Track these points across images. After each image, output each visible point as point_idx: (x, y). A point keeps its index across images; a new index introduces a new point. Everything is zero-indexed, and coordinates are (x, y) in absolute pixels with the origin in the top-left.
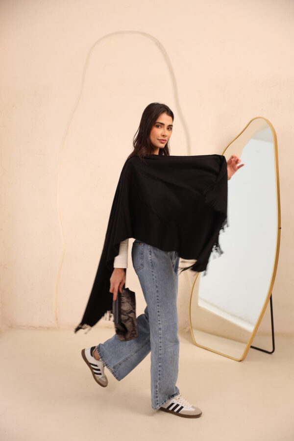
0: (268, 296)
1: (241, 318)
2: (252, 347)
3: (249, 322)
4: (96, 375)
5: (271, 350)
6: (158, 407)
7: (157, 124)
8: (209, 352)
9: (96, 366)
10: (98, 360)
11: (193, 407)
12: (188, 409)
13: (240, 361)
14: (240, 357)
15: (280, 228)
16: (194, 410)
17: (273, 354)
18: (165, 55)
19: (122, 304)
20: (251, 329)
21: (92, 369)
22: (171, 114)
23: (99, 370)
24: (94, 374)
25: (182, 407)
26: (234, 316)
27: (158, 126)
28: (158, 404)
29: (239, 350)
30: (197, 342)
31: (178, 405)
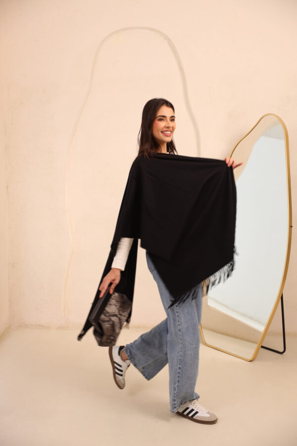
0: (279, 296)
1: (251, 318)
2: (263, 347)
3: (260, 322)
4: (117, 375)
5: (282, 350)
6: (176, 410)
7: (159, 118)
8: (220, 352)
9: (120, 366)
10: (124, 360)
11: (208, 413)
12: (203, 414)
13: (251, 361)
14: (250, 357)
15: (291, 227)
16: (208, 415)
17: (284, 354)
18: (174, 51)
19: (108, 305)
20: (261, 328)
21: (114, 368)
22: (171, 106)
23: (121, 371)
24: (115, 373)
25: (197, 413)
26: (244, 315)
27: (161, 120)
28: (175, 407)
29: (249, 351)
30: (207, 342)
31: (192, 410)
